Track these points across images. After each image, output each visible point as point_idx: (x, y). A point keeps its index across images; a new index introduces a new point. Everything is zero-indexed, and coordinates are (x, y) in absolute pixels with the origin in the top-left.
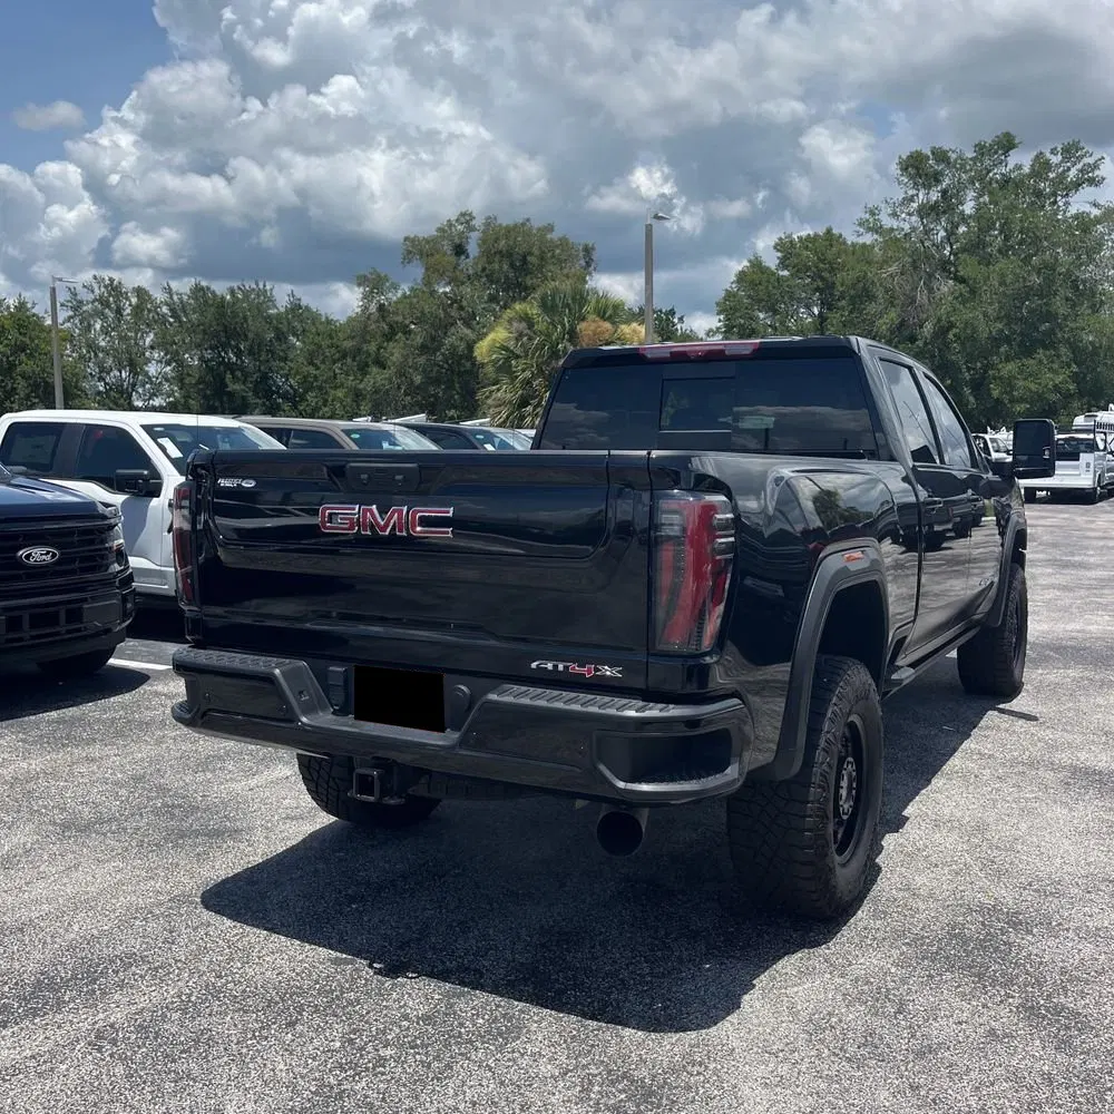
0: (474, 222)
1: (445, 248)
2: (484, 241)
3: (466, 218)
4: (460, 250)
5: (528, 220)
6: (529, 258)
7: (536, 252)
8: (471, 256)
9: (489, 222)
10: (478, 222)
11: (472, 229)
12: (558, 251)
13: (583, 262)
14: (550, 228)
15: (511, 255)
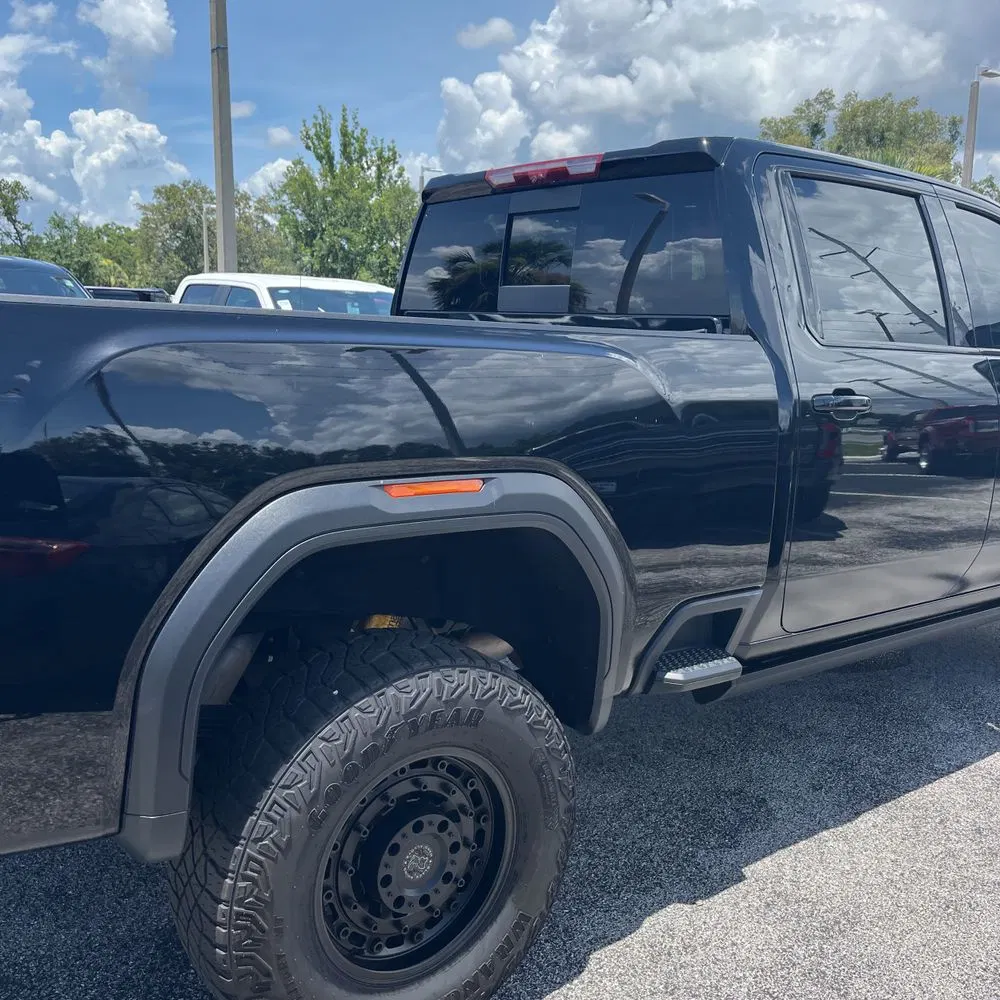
0: (834, 101)
1: (801, 128)
2: (841, 119)
3: (825, 97)
4: (816, 130)
5: (890, 95)
6: (886, 134)
7: (896, 128)
8: (828, 136)
9: (848, 99)
10: (838, 100)
11: (831, 107)
12: (921, 125)
13: (948, 137)
14: (914, 102)
15: (868, 132)
